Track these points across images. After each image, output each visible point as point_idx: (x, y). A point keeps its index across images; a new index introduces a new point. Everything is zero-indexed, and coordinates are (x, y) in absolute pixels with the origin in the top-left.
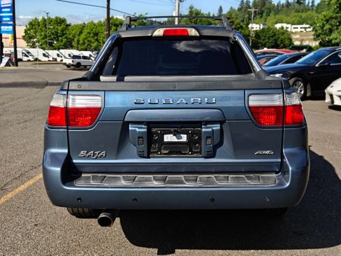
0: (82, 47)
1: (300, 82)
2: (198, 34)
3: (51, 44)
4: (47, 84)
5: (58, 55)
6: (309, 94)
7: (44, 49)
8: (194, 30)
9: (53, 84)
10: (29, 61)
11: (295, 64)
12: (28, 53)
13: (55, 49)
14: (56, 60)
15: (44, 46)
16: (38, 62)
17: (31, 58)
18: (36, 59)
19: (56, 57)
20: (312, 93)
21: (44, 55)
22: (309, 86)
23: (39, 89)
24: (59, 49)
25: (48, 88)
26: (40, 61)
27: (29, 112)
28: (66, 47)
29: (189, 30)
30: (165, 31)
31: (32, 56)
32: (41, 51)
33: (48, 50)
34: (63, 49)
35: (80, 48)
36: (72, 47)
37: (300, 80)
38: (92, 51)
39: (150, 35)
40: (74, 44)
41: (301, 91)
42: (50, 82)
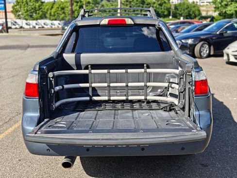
0: (54, 18)
1: (206, 45)
2: (133, 23)
3: (31, 16)
4: (28, 47)
5: (36, 24)
6: (212, 53)
7: (27, 20)
8: (130, 20)
9: (33, 47)
10: (16, 28)
11: (202, 32)
12: (16, 22)
13: (34, 20)
14: (35, 27)
15: (27, 17)
16: (22, 29)
17: (17, 26)
18: (21, 27)
19: (34, 25)
20: (214, 52)
21: (27, 24)
22: (212, 48)
23: (23, 51)
24: (37, 19)
25: (29, 49)
26: (24, 28)
27: (16, 69)
28: (41, 18)
29: (126, 19)
30: (109, 21)
31: (18, 24)
32: (25, 21)
33: (30, 20)
34: (40, 19)
35: (52, 18)
36: (46, 18)
37: (206, 44)
38: (60, 21)
39: (98, 23)
40: (48, 15)
41: (206, 51)
42: (31, 44)
